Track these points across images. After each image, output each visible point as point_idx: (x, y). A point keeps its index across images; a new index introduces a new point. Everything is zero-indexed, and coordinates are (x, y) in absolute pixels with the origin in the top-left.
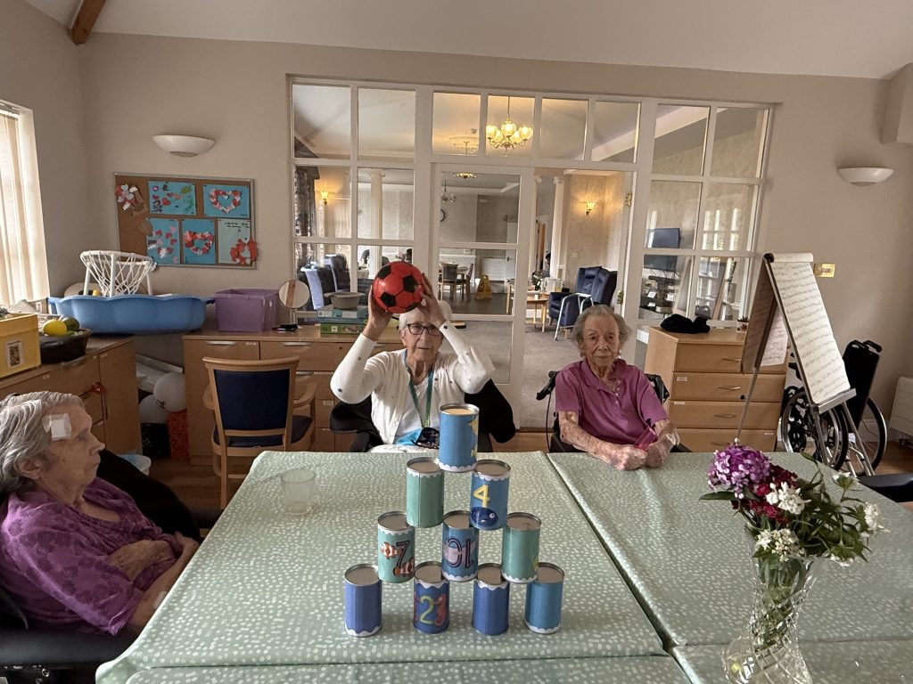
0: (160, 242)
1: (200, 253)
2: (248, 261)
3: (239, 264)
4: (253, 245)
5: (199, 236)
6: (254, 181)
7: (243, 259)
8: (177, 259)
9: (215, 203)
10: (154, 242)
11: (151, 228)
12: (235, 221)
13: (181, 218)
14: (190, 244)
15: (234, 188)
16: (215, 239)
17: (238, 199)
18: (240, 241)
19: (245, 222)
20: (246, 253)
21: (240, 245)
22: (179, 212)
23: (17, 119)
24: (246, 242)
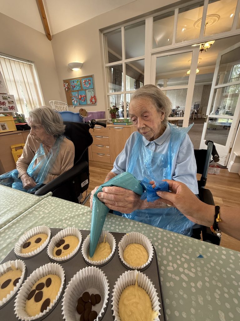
0: (75, 99)
1: (83, 101)
2: (94, 103)
3: (92, 104)
4: (95, 97)
5: (82, 96)
6: (93, 75)
7: (93, 102)
8: (78, 104)
9: (85, 85)
10: (73, 99)
11: (72, 95)
12: (90, 90)
13: (78, 91)
14: (81, 99)
15: (88, 78)
16: (86, 96)
17: (90, 82)
18: (92, 96)
19: (92, 89)
20: (94, 100)
21: (92, 98)
22: (77, 89)
23: (32, 65)
24: (93, 96)
